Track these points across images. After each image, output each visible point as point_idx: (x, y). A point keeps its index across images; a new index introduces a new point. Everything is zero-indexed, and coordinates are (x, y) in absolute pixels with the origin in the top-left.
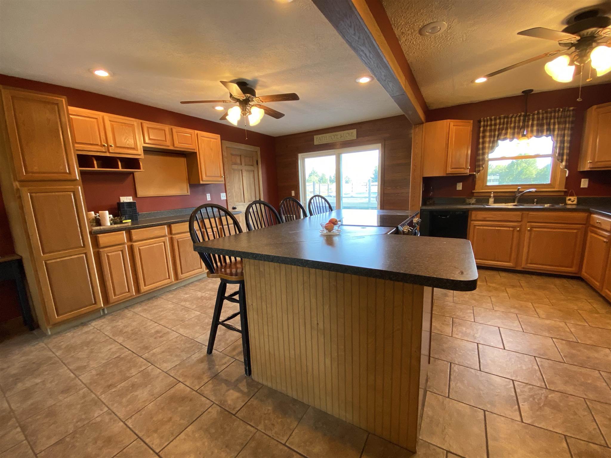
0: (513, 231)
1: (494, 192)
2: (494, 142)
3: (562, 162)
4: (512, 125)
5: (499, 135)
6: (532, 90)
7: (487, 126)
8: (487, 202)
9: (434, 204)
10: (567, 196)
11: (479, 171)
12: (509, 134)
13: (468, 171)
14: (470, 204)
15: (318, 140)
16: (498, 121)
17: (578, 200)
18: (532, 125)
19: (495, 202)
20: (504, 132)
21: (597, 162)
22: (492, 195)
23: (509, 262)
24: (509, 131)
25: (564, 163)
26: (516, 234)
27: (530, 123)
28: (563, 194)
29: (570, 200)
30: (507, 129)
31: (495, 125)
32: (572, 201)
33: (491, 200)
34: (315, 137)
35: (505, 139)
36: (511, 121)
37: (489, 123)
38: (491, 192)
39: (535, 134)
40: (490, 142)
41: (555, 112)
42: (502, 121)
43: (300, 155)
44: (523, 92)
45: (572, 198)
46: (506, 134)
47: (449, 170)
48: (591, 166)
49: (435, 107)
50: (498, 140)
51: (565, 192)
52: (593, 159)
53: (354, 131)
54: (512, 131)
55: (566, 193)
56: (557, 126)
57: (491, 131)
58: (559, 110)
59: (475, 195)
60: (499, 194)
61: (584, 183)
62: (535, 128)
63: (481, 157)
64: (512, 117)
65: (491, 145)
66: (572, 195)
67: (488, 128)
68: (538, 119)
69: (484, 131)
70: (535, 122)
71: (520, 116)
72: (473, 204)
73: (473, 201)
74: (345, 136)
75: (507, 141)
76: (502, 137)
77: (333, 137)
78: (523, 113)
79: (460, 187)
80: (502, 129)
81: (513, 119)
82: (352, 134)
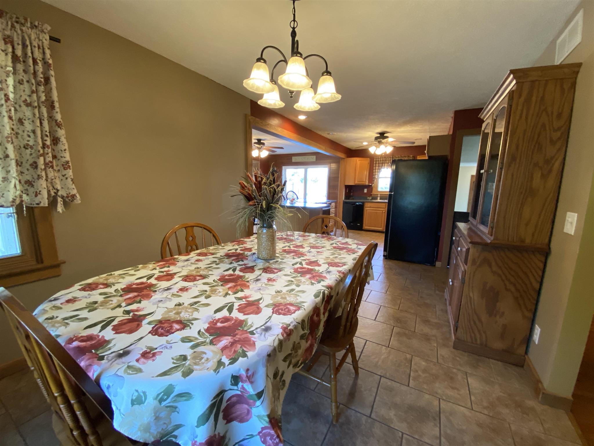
0: (382, 212)
1: (380, 194)
2: (380, 169)
4: (388, 162)
5: (382, 166)
7: (377, 161)
8: (377, 199)
9: (353, 199)
11: (373, 183)
12: (386, 166)
13: (367, 183)
15: (294, 159)
19: (380, 199)
20: (384, 165)
22: (379, 196)
23: (381, 228)
24: (386, 164)
26: (383, 213)
30: (385, 164)
31: (380, 161)
33: (379, 198)
34: (293, 158)
35: (384, 168)
37: (378, 160)
40: (378, 169)
43: (284, 167)
46: (385, 166)
47: (357, 182)
49: (354, 149)
50: (382, 168)
53: (314, 157)
54: (387, 165)
57: (379, 163)
59: (372, 195)
60: (382, 196)
63: (374, 176)
65: (379, 171)
67: (378, 162)
69: (376, 163)
72: (370, 200)
73: (370, 198)
74: (310, 158)
75: (386, 169)
76: (383, 167)
77: (303, 159)
79: (366, 191)
80: (382, 163)
81: (388, 159)
82: (313, 158)
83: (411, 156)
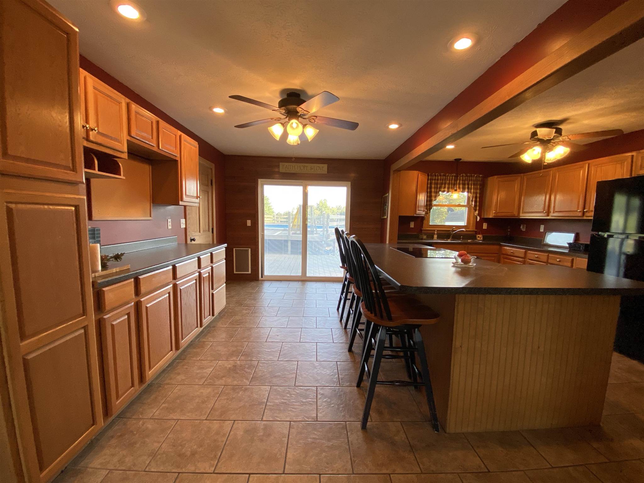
2: (437, 193)
3: (476, 211)
4: (448, 182)
5: (440, 188)
6: (461, 159)
7: (433, 180)
8: (432, 238)
10: (477, 234)
13: (424, 213)
14: (422, 239)
16: (439, 178)
17: (483, 236)
18: (459, 184)
19: (439, 238)
20: (443, 186)
21: (498, 212)
22: (436, 232)
25: (477, 212)
27: (458, 182)
28: (474, 233)
29: (479, 237)
30: (445, 184)
31: (438, 180)
32: (480, 238)
33: (435, 236)
34: (281, 164)
35: (444, 191)
36: (447, 179)
37: (434, 178)
38: (435, 230)
39: (461, 190)
40: (434, 192)
41: (472, 176)
42: (442, 177)
44: (455, 160)
45: (480, 236)
46: (445, 188)
48: (495, 215)
50: (439, 191)
51: (475, 231)
52: (496, 211)
53: (325, 166)
55: (476, 233)
56: (473, 187)
57: (435, 184)
58: (474, 176)
59: (424, 232)
60: (440, 232)
61: (485, 226)
62: (461, 186)
63: (428, 203)
64: (448, 176)
65: (436, 195)
66: (479, 234)
67: (433, 181)
68: (463, 180)
69: (431, 183)
70: (461, 182)
71: (452, 176)
74: (315, 168)
76: (442, 190)
77: (302, 168)
78: (455, 174)
79: (412, 225)
80: (442, 184)
81: (449, 178)
82: (323, 168)
83: (481, 176)
